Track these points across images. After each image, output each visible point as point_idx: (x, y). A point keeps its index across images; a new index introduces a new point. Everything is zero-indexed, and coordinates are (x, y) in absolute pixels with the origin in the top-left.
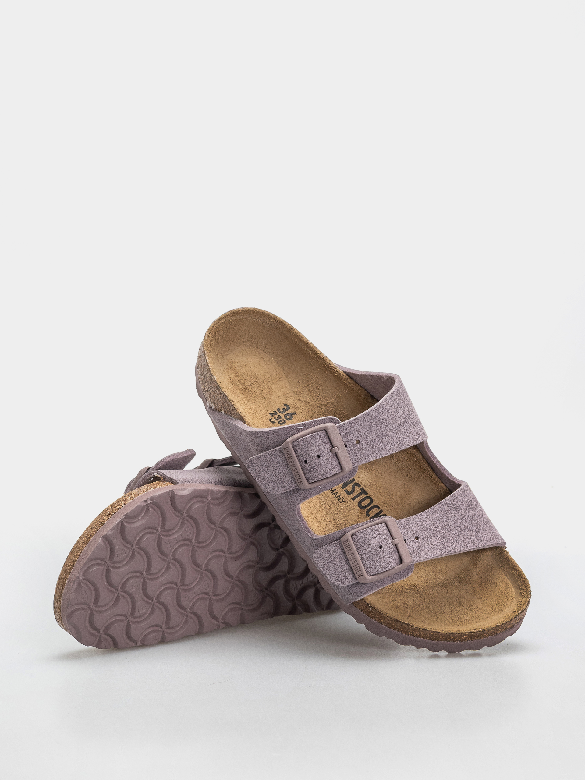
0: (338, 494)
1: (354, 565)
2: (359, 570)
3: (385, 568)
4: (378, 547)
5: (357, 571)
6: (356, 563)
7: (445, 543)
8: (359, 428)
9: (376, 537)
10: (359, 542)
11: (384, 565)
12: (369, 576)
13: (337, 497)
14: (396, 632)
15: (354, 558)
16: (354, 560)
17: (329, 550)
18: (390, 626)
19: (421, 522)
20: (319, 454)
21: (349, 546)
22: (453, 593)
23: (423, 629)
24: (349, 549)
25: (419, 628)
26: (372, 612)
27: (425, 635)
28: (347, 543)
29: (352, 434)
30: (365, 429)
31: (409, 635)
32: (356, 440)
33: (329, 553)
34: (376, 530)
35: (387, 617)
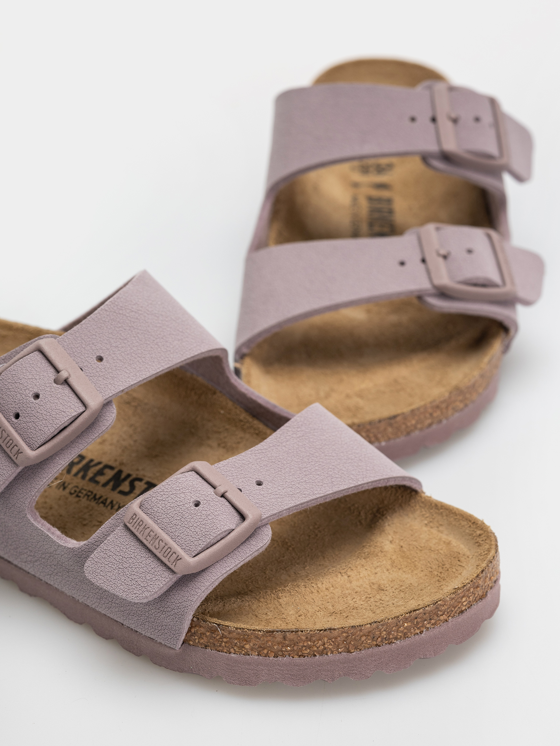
0: (109, 501)
1: (159, 550)
2: (171, 553)
3: (216, 533)
4: (192, 504)
5: (168, 557)
6: (162, 544)
7: (313, 481)
8: (94, 337)
9: (184, 492)
10: (156, 510)
11: (212, 529)
12: (193, 557)
13: (109, 505)
14: (280, 658)
15: (156, 537)
16: (158, 540)
17: (109, 548)
18: (265, 651)
19: (258, 460)
20: (36, 390)
21: (141, 523)
22: (361, 578)
23: (325, 630)
24: (142, 527)
25: (318, 630)
26: (223, 636)
27: (333, 642)
28: (135, 521)
29: (84, 348)
30: (105, 337)
31: (305, 657)
32: (95, 356)
33: (111, 553)
34: (180, 482)
35: (254, 630)
